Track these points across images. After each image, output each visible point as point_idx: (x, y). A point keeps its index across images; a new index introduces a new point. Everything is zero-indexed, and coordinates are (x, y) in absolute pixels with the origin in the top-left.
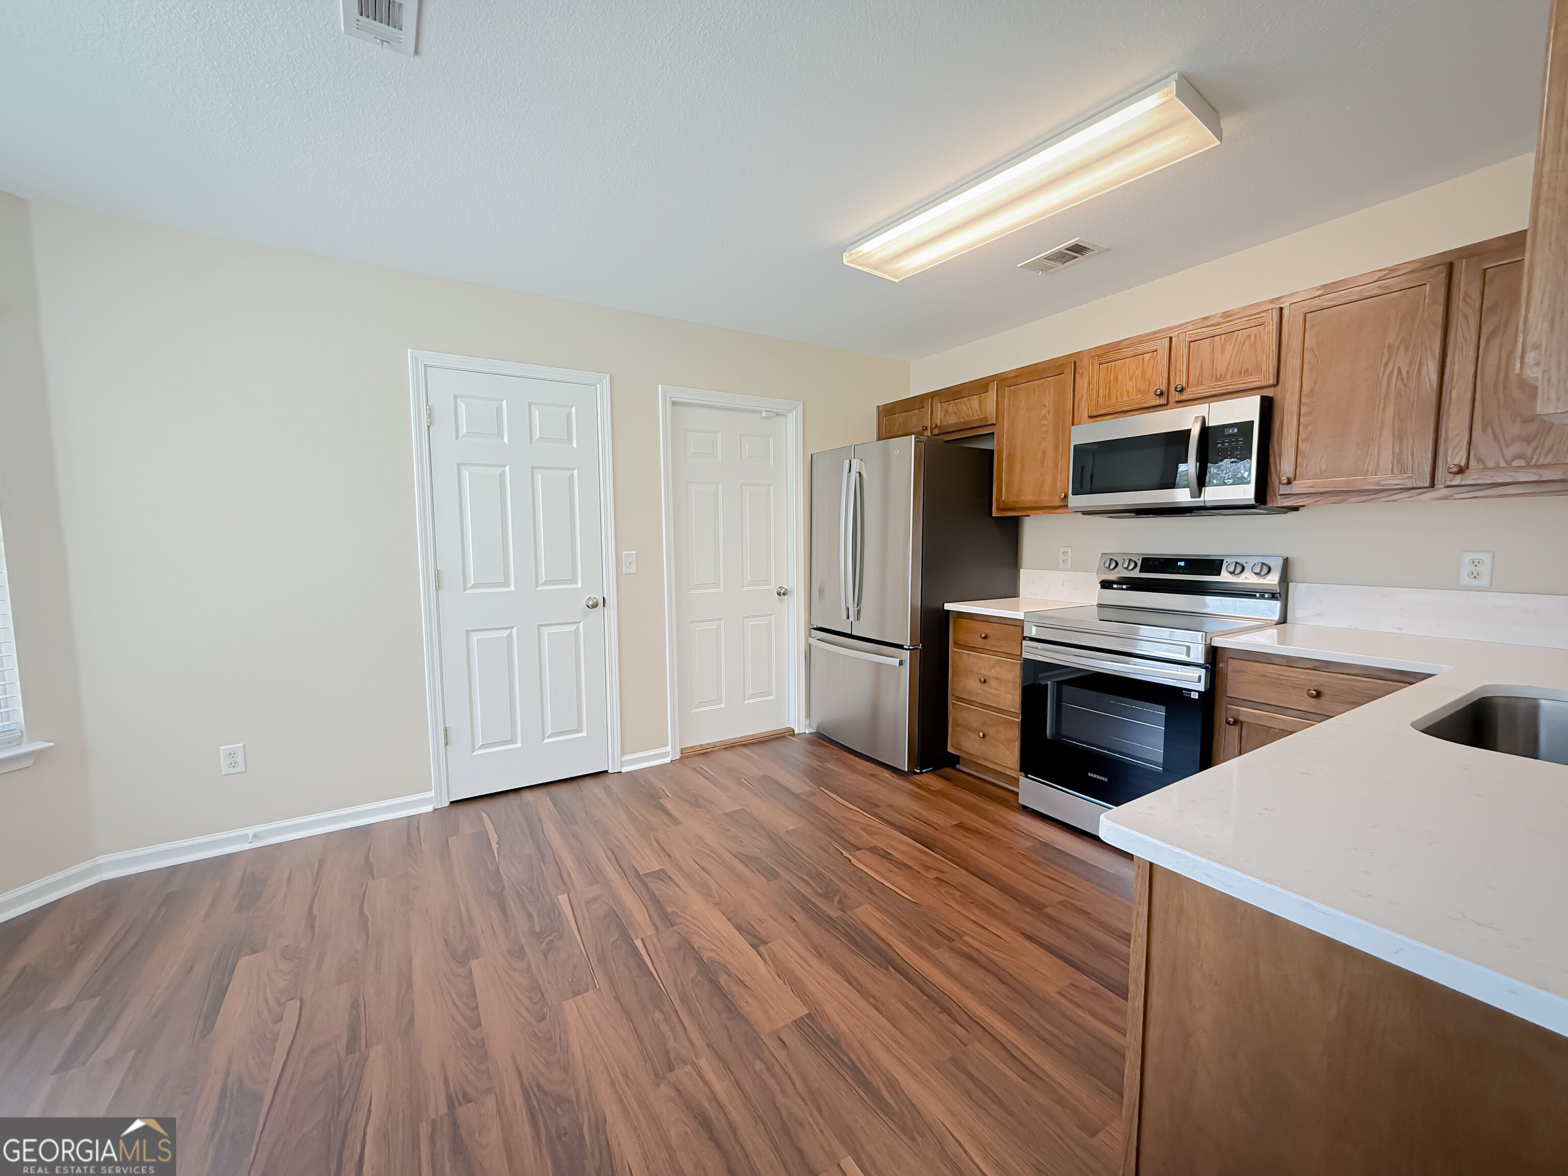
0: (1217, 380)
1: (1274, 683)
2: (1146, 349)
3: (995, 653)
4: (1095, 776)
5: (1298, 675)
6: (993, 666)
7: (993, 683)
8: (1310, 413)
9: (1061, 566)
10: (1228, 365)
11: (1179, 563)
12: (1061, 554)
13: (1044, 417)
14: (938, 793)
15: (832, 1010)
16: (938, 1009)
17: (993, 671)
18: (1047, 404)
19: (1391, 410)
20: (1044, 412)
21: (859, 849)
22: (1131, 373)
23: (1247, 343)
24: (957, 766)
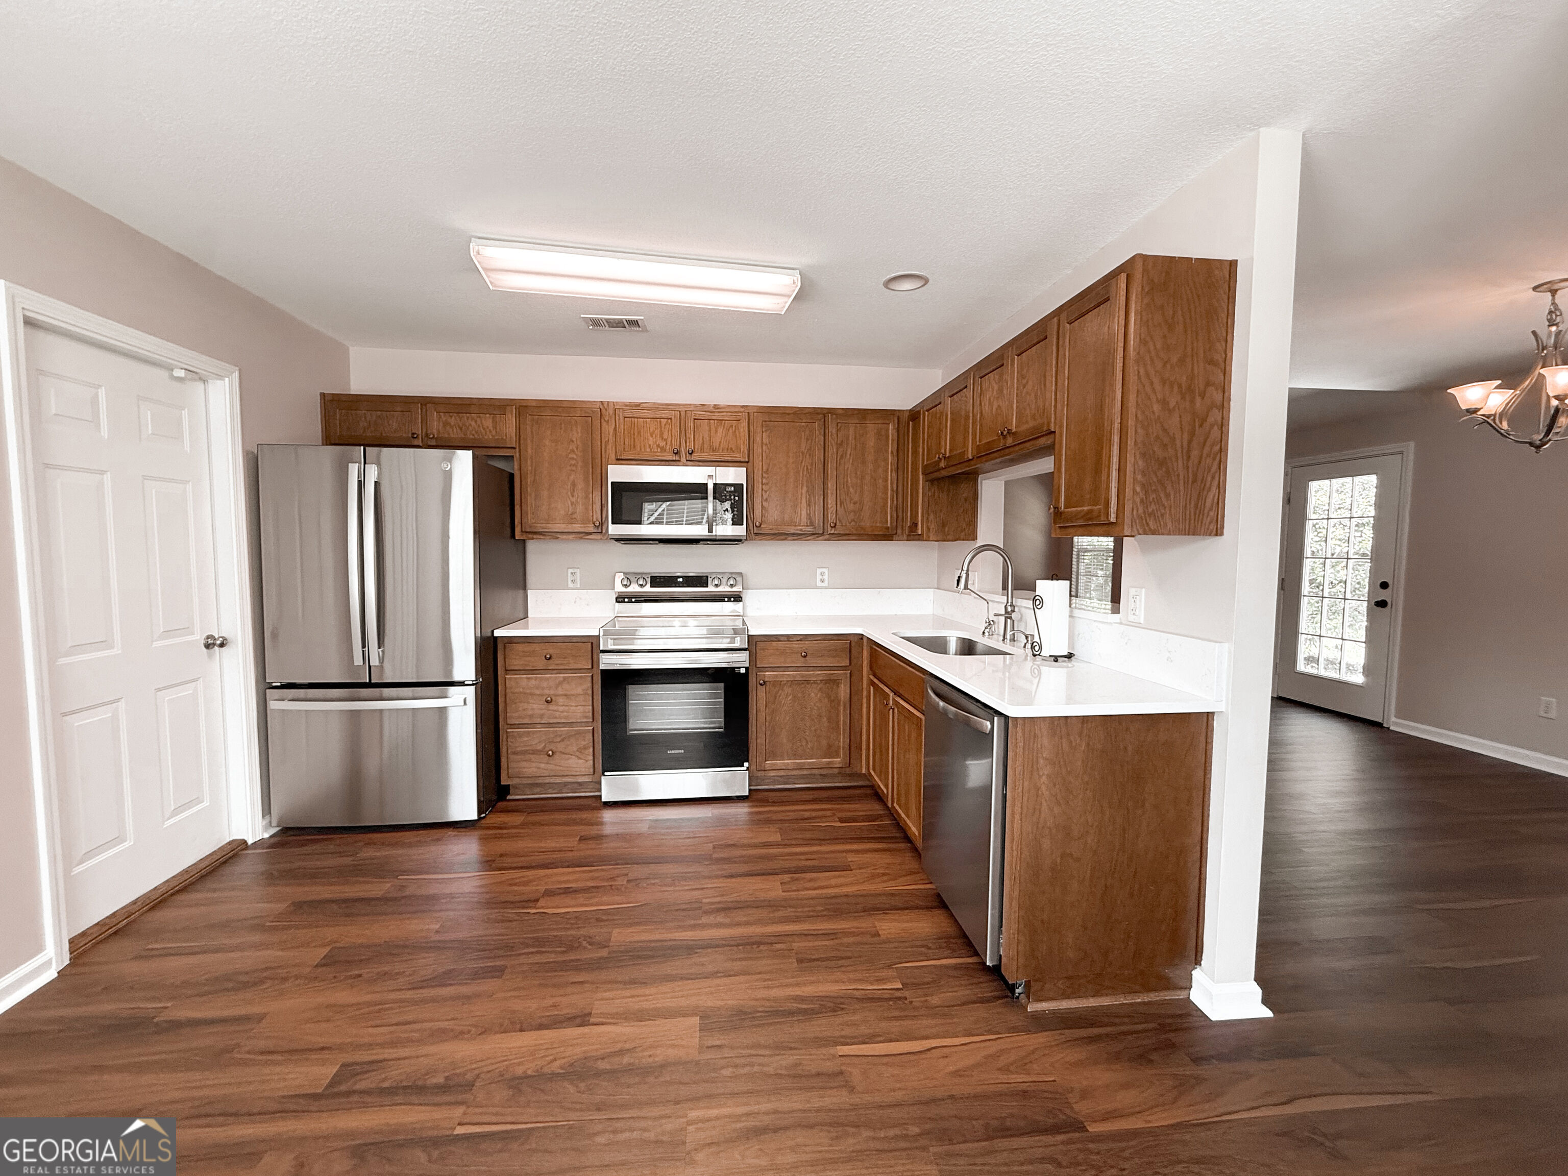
0: (713, 451)
1: (783, 653)
2: (663, 416)
3: (560, 671)
4: (673, 752)
5: (795, 645)
6: (560, 683)
7: (561, 700)
8: (767, 484)
9: (571, 585)
10: (720, 442)
11: (679, 580)
12: (569, 575)
13: (573, 451)
14: (523, 825)
15: (709, 1002)
16: (755, 946)
17: (560, 688)
18: (574, 439)
19: (805, 488)
20: (572, 447)
21: (537, 900)
22: (651, 431)
23: (731, 431)
24: (509, 797)
